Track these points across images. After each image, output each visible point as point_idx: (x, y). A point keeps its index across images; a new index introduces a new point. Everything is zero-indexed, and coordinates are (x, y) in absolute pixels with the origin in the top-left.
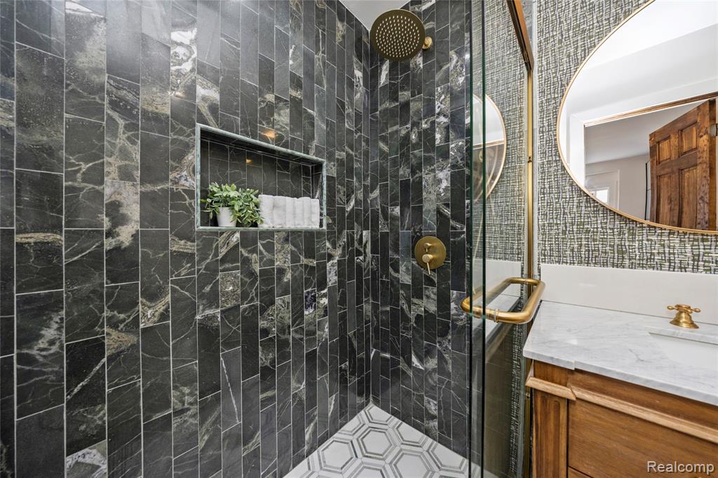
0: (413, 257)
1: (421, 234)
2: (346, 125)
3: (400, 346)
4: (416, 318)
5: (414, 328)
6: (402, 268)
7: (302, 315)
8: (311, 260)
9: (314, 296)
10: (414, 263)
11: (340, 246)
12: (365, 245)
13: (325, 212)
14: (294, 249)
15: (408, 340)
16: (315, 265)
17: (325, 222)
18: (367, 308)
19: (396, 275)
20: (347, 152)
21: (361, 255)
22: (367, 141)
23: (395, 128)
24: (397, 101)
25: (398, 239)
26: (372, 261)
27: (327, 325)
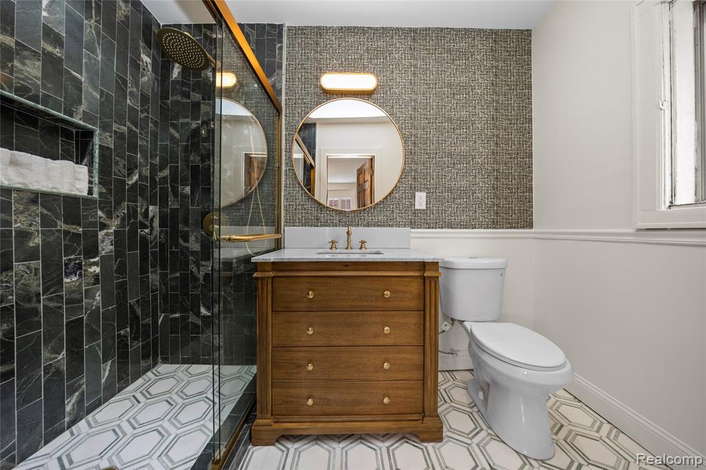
0: (202, 228)
1: (209, 210)
2: (128, 101)
3: (189, 304)
4: (204, 277)
5: (202, 285)
6: (192, 238)
7: (60, 282)
8: (74, 227)
9: (80, 264)
10: (203, 233)
11: (118, 216)
12: (152, 220)
13: (96, 179)
14: (45, 212)
15: (197, 296)
16: (81, 232)
17: (96, 190)
18: (154, 278)
19: (186, 245)
20: (128, 128)
21: (148, 228)
22: (155, 123)
23: (186, 120)
24: (189, 98)
25: (188, 214)
26: (160, 234)
27: (99, 293)
